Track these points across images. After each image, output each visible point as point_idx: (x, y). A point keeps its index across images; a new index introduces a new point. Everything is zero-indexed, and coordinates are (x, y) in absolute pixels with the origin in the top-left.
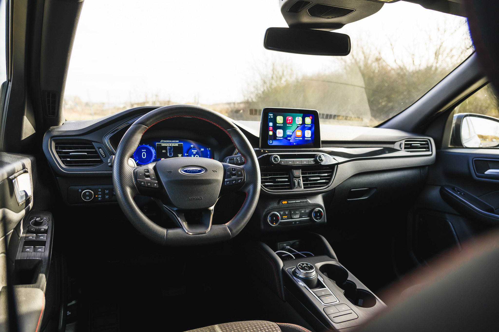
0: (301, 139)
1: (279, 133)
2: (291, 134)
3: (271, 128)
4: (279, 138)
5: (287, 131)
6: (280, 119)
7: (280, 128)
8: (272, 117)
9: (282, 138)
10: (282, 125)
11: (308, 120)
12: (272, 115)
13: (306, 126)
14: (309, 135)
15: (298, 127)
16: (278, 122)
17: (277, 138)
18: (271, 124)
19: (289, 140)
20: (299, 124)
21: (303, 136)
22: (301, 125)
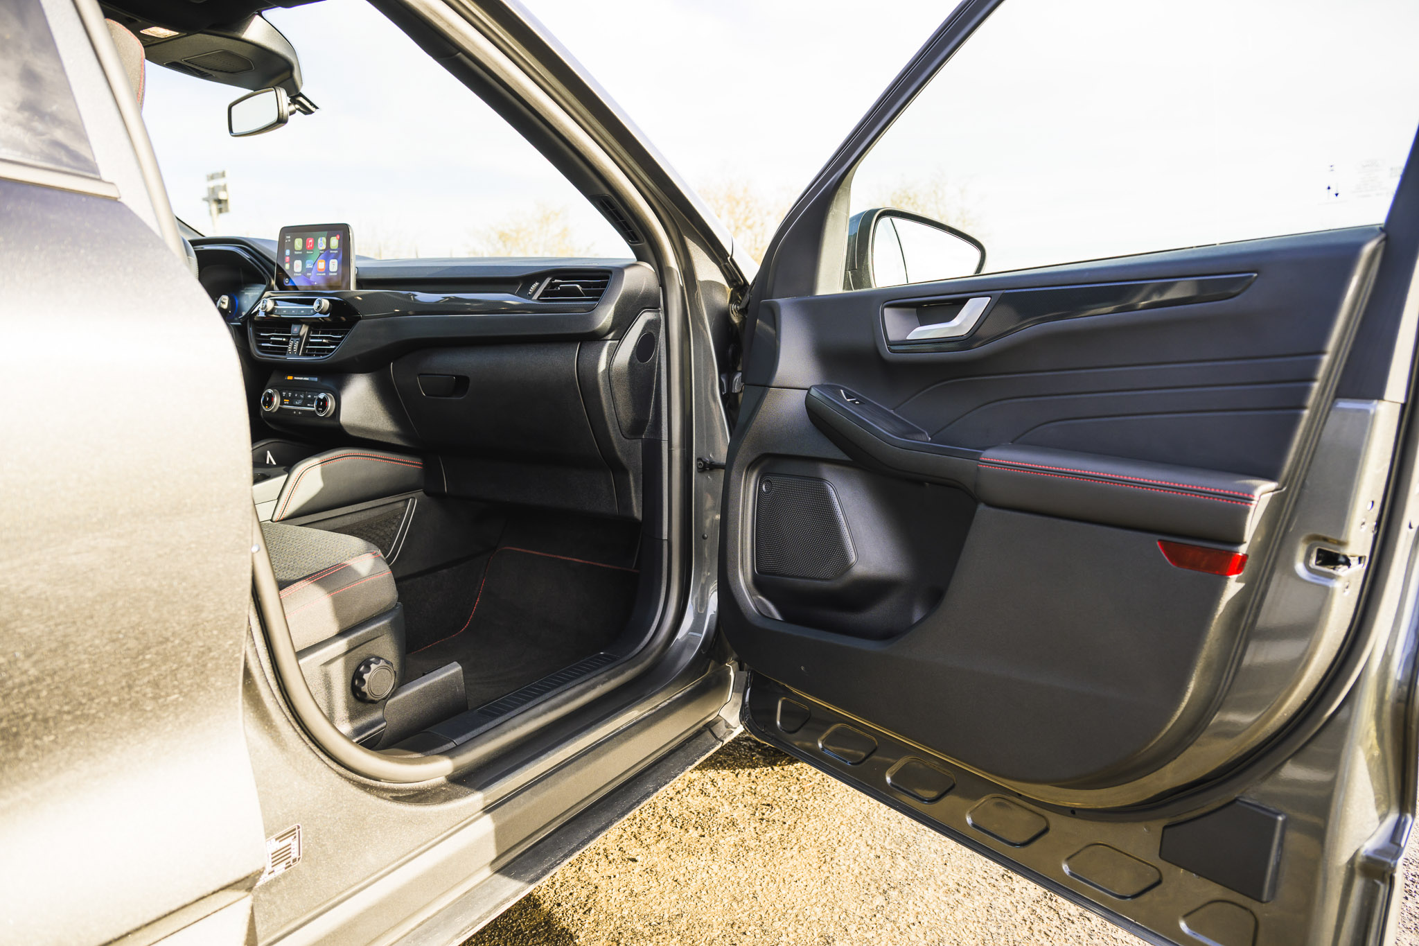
0: (324, 274)
1: (298, 266)
2: (311, 267)
3: (288, 258)
4: (297, 274)
5: (307, 261)
6: (298, 243)
7: (298, 257)
8: (289, 240)
9: (300, 274)
10: (301, 253)
11: (335, 242)
12: (289, 237)
13: (331, 252)
14: (336, 269)
15: (321, 254)
16: (296, 248)
17: (295, 274)
18: (288, 252)
19: (309, 277)
20: (322, 250)
21: (327, 270)
22: (324, 250)
